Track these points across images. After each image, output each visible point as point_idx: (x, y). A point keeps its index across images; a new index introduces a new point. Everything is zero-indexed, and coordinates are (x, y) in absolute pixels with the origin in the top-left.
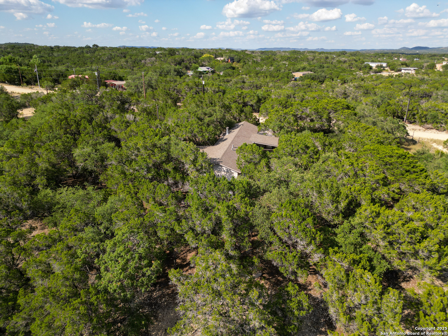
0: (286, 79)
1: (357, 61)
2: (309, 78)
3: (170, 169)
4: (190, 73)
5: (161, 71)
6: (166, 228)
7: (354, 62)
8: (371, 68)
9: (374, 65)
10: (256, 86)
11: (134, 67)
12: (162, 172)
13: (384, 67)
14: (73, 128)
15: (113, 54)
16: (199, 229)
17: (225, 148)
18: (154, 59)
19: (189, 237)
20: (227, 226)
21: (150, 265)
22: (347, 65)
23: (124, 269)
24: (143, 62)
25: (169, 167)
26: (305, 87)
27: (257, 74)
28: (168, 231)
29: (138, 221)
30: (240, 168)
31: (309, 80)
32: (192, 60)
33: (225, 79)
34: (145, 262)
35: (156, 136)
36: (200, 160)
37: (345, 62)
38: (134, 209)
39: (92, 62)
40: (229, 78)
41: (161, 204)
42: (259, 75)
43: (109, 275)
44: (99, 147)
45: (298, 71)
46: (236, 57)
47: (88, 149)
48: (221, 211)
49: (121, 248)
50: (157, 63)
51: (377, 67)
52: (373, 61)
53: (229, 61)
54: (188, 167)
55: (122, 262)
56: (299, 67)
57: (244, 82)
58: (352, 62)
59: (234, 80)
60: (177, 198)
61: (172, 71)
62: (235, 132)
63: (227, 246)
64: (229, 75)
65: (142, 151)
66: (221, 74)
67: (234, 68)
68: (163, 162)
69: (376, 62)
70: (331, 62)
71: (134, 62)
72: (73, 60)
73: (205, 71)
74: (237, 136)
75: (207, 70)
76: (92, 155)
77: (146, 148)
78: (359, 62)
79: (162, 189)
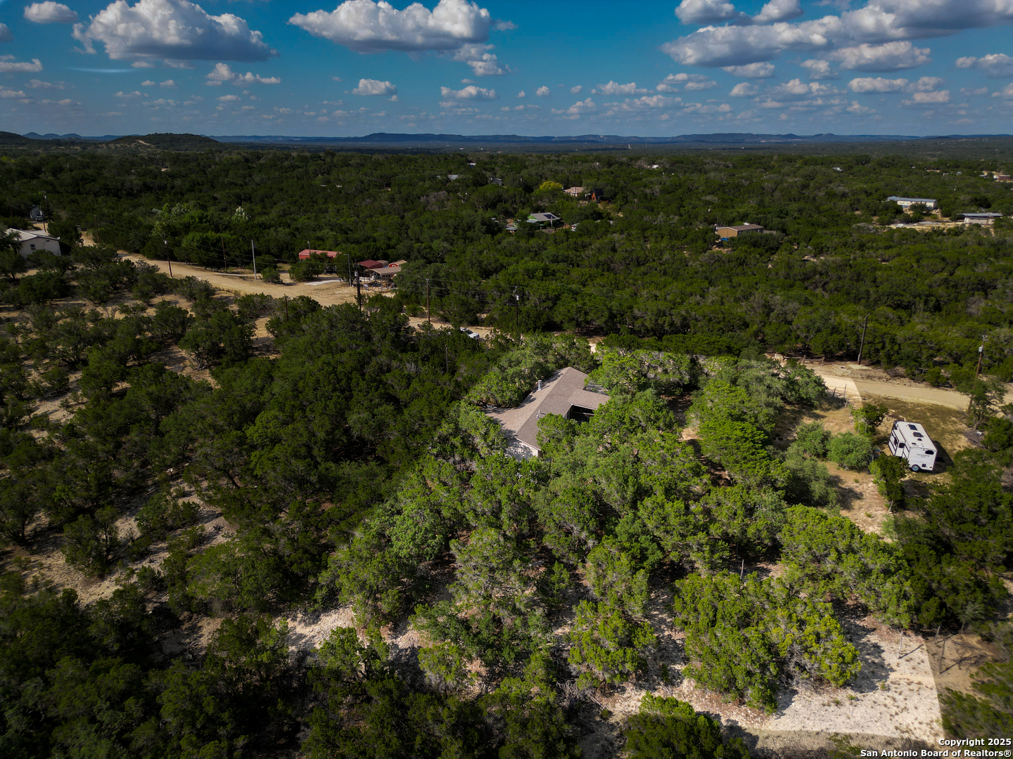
0: (700, 243)
1: (871, 194)
2: (746, 243)
3: (458, 444)
4: (512, 226)
5: (456, 224)
6: (450, 508)
7: (863, 196)
8: (899, 210)
9: (905, 203)
10: (638, 259)
11: (405, 211)
12: (448, 447)
13: (929, 209)
14: (343, 383)
15: (366, 180)
16: (479, 510)
17: (529, 414)
18: (443, 194)
19: (470, 516)
20: (506, 509)
21: (434, 537)
22: (845, 203)
23: (413, 539)
24: (423, 199)
25: (457, 441)
26: (732, 264)
27: (644, 230)
28: (451, 511)
29: (424, 499)
30: (541, 445)
31: (745, 248)
32: (517, 197)
33: (579, 240)
34: (430, 535)
35: (444, 399)
36: (492, 434)
37: (844, 195)
38: (419, 488)
39: (326, 199)
40: (586, 240)
41: (445, 484)
42: (648, 233)
43: (400, 543)
44: (376, 411)
45: (730, 223)
46: (609, 188)
47: (365, 415)
48: (502, 495)
49: (411, 521)
50: (450, 203)
51: (913, 207)
52: (906, 196)
53: (594, 196)
54: (478, 441)
55: (410, 533)
56: (735, 214)
57: (614, 250)
58: (860, 197)
59: (597, 244)
60: (461, 479)
61: (478, 224)
62: (551, 386)
63: (505, 527)
64: (588, 231)
65: (427, 421)
66: (573, 229)
67: (599, 215)
68: (451, 434)
69: (913, 197)
70: (811, 196)
71: (407, 199)
72: (290, 192)
73: (542, 222)
74: (550, 396)
75: (547, 219)
76: (370, 422)
77: (431, 418)
78: (875, 196)
79: (447, 468)
